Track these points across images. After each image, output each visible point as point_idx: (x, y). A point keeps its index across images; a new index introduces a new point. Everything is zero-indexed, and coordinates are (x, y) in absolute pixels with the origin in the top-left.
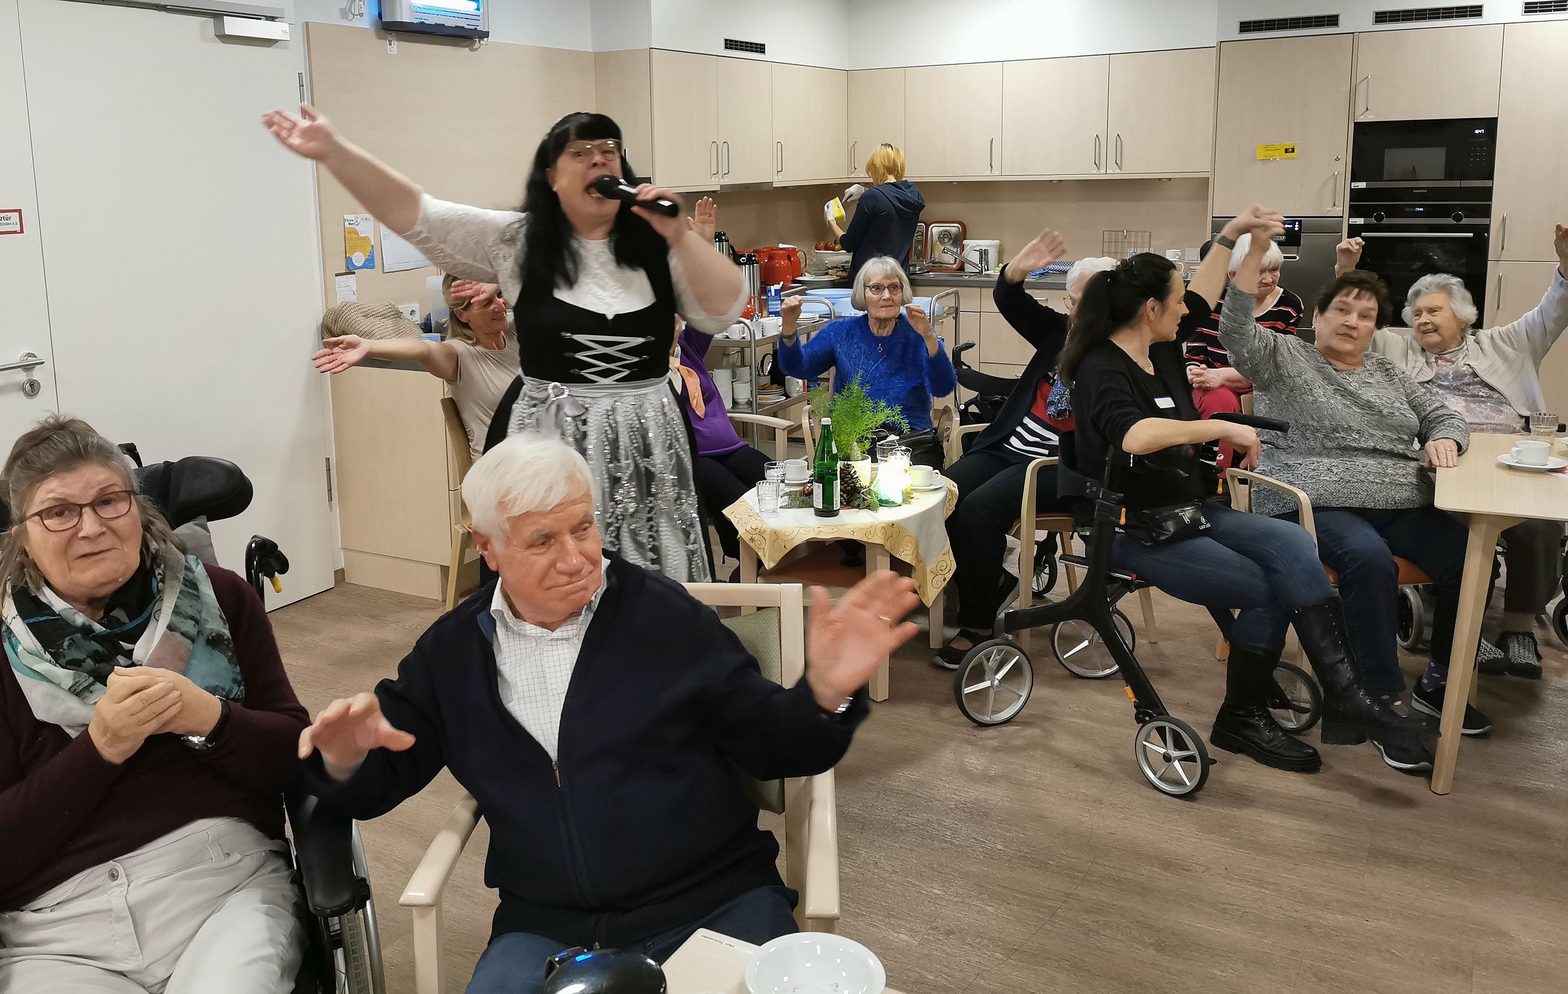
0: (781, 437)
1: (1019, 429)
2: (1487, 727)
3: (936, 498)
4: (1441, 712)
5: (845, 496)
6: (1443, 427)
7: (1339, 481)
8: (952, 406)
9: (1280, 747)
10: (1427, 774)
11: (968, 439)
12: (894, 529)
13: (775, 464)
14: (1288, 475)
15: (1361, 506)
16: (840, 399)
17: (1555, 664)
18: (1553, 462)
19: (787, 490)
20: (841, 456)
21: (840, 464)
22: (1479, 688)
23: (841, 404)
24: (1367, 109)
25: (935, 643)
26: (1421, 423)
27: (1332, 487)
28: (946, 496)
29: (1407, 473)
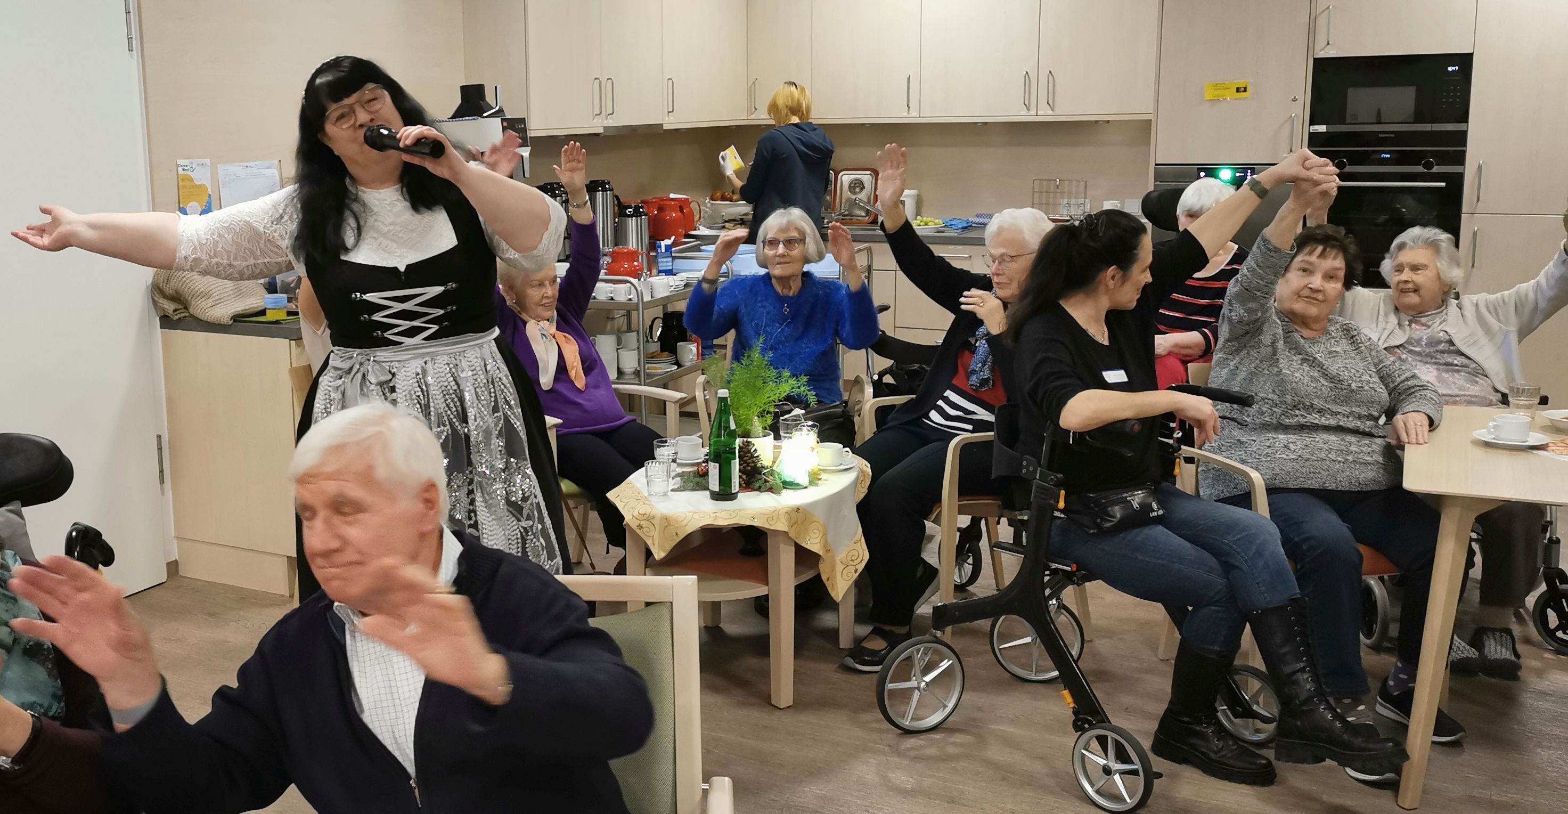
0: (672, 412)
1: (940, 403)
2: (1459, 735)
3: (846, 479)
4: (1409, 717)
5: (744, 477)
6: (1414, 400)
7: (1297, 459)
8: (864, 377)
9: (1229, 758)
10: (1393, 786)
11: (882, 414)
12: (799, 515)
13: (666, 442)
14: (1240, 453)
15: (1322, 488)
16: (739, 368)
17: (1535, 664)
18: (1535, 438)
19: (679, 470)
20: (740, 433)
21: (738, 442)
22: (1451, 691)
23: (741, 375)
24: (1328, 44)
25: (845, 641)
26: (1390, 394)
27: (1289, 466)
28: (858, 478)
29: (1373, 451)
